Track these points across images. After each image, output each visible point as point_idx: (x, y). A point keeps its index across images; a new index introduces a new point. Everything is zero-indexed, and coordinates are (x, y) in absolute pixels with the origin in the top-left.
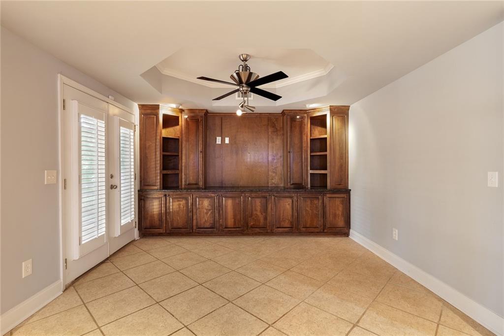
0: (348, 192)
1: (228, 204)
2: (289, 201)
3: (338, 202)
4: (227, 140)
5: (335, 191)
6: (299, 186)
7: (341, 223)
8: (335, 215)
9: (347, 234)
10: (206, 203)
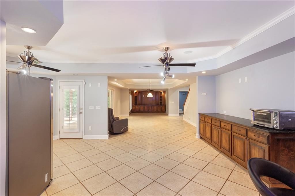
0: (165, 105)
1: (146, 107)
2: (156, 107)
3: (164, 107)
4: (145, 96)
5: (163, 105)
6: (158, 104)
7: (164, 110)
8: (163, 109)
9: (165, 112)
10: (142, 107)
